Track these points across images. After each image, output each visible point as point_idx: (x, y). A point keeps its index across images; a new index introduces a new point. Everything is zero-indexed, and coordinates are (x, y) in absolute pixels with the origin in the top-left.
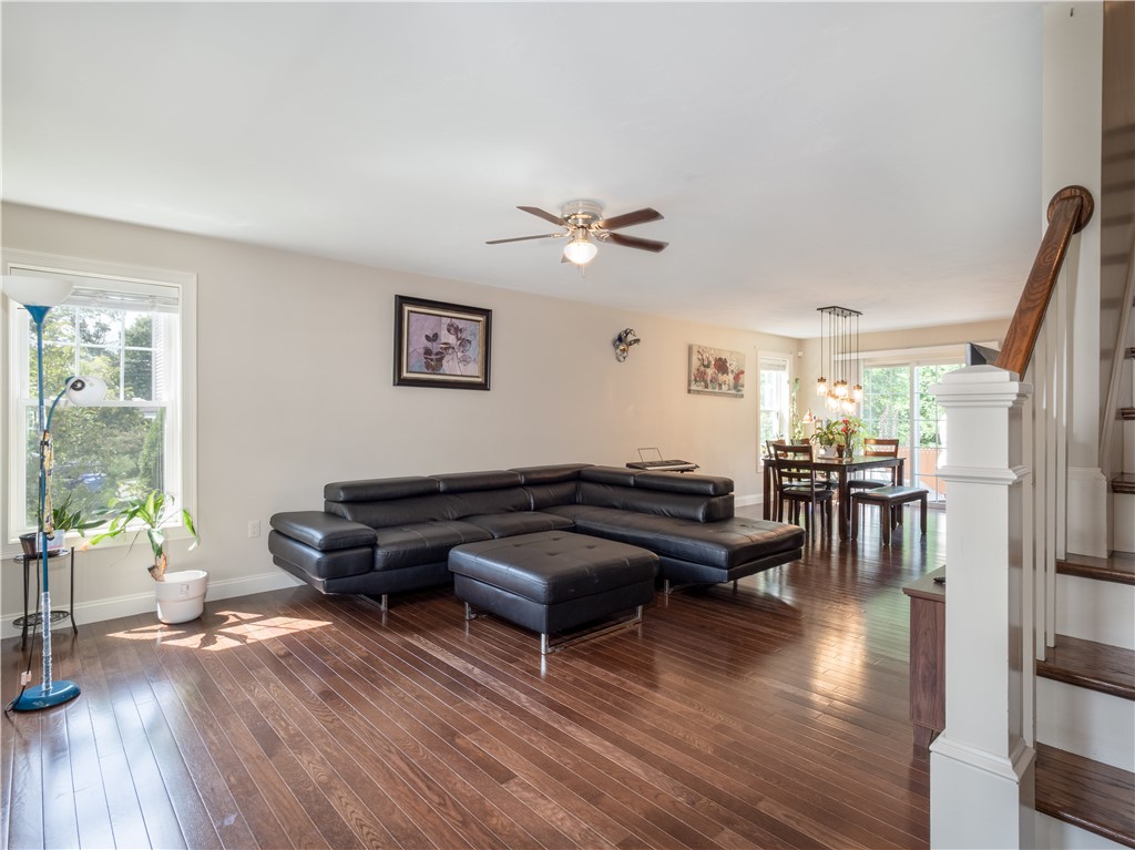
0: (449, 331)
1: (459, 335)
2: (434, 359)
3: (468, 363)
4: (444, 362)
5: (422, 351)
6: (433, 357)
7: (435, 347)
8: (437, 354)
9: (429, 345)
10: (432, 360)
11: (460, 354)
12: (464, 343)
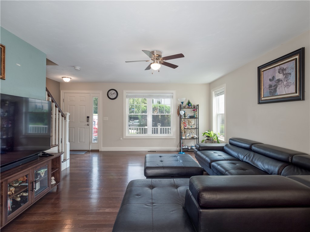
0: (279, 72)
1: (284, 72)
2: (273, 89)
3: (290, 86)
4: (277, 89)
5: (268, 87)
6: (273, 88)
7: (273, 83)
8: (274, 86)
9: (271, 83)
10: (272, 90)
11: (285, 83)
12: (287, 75)
